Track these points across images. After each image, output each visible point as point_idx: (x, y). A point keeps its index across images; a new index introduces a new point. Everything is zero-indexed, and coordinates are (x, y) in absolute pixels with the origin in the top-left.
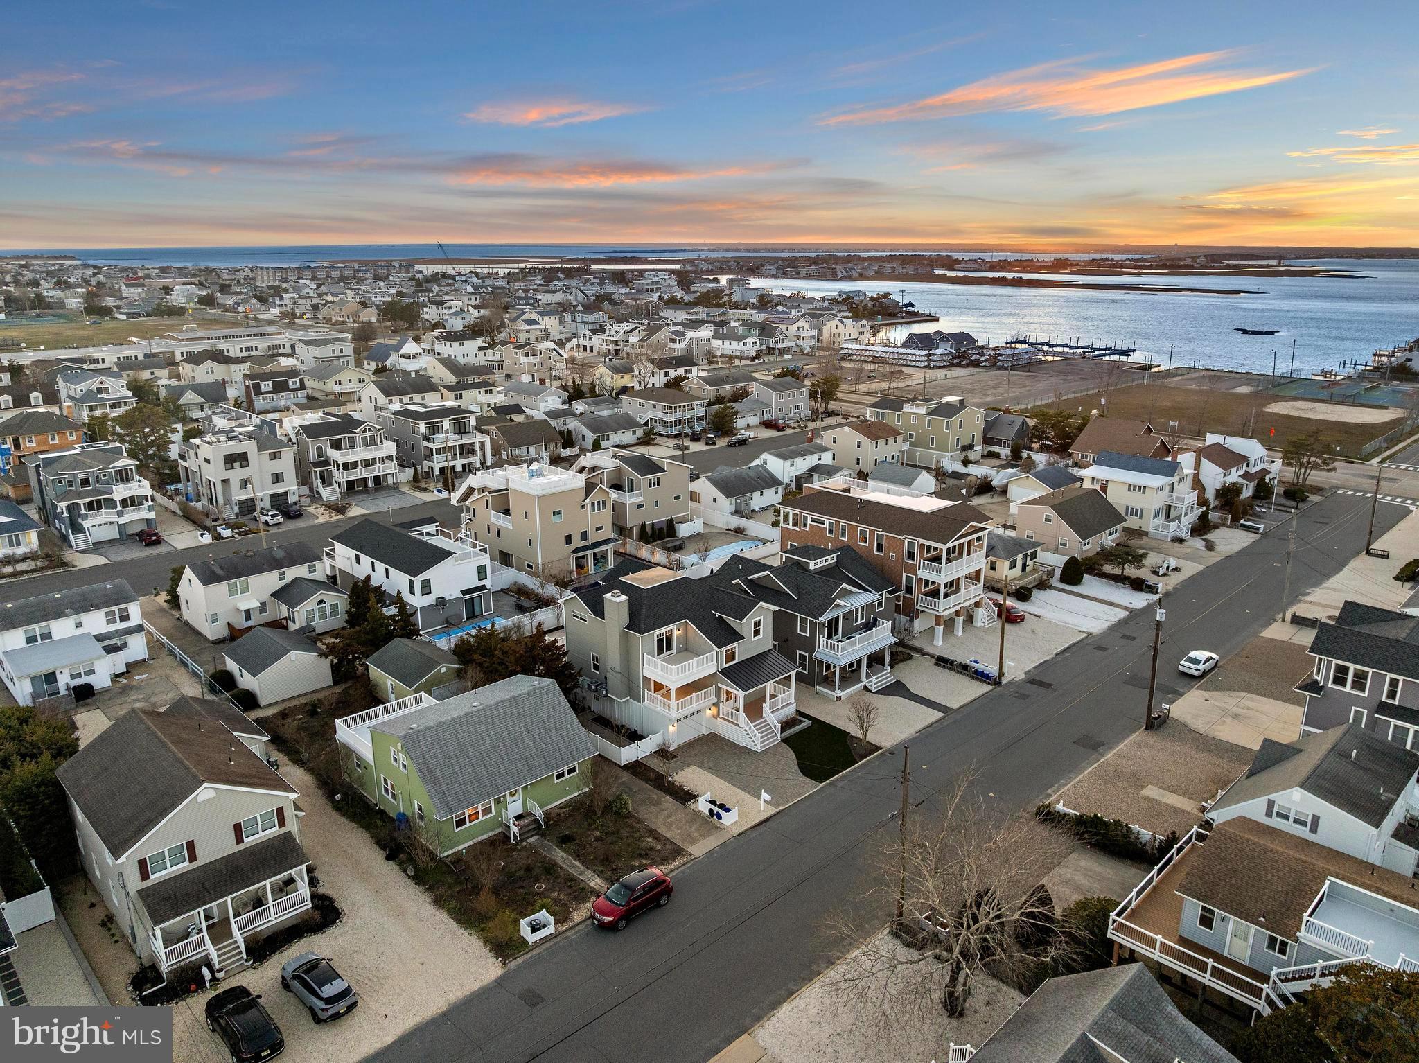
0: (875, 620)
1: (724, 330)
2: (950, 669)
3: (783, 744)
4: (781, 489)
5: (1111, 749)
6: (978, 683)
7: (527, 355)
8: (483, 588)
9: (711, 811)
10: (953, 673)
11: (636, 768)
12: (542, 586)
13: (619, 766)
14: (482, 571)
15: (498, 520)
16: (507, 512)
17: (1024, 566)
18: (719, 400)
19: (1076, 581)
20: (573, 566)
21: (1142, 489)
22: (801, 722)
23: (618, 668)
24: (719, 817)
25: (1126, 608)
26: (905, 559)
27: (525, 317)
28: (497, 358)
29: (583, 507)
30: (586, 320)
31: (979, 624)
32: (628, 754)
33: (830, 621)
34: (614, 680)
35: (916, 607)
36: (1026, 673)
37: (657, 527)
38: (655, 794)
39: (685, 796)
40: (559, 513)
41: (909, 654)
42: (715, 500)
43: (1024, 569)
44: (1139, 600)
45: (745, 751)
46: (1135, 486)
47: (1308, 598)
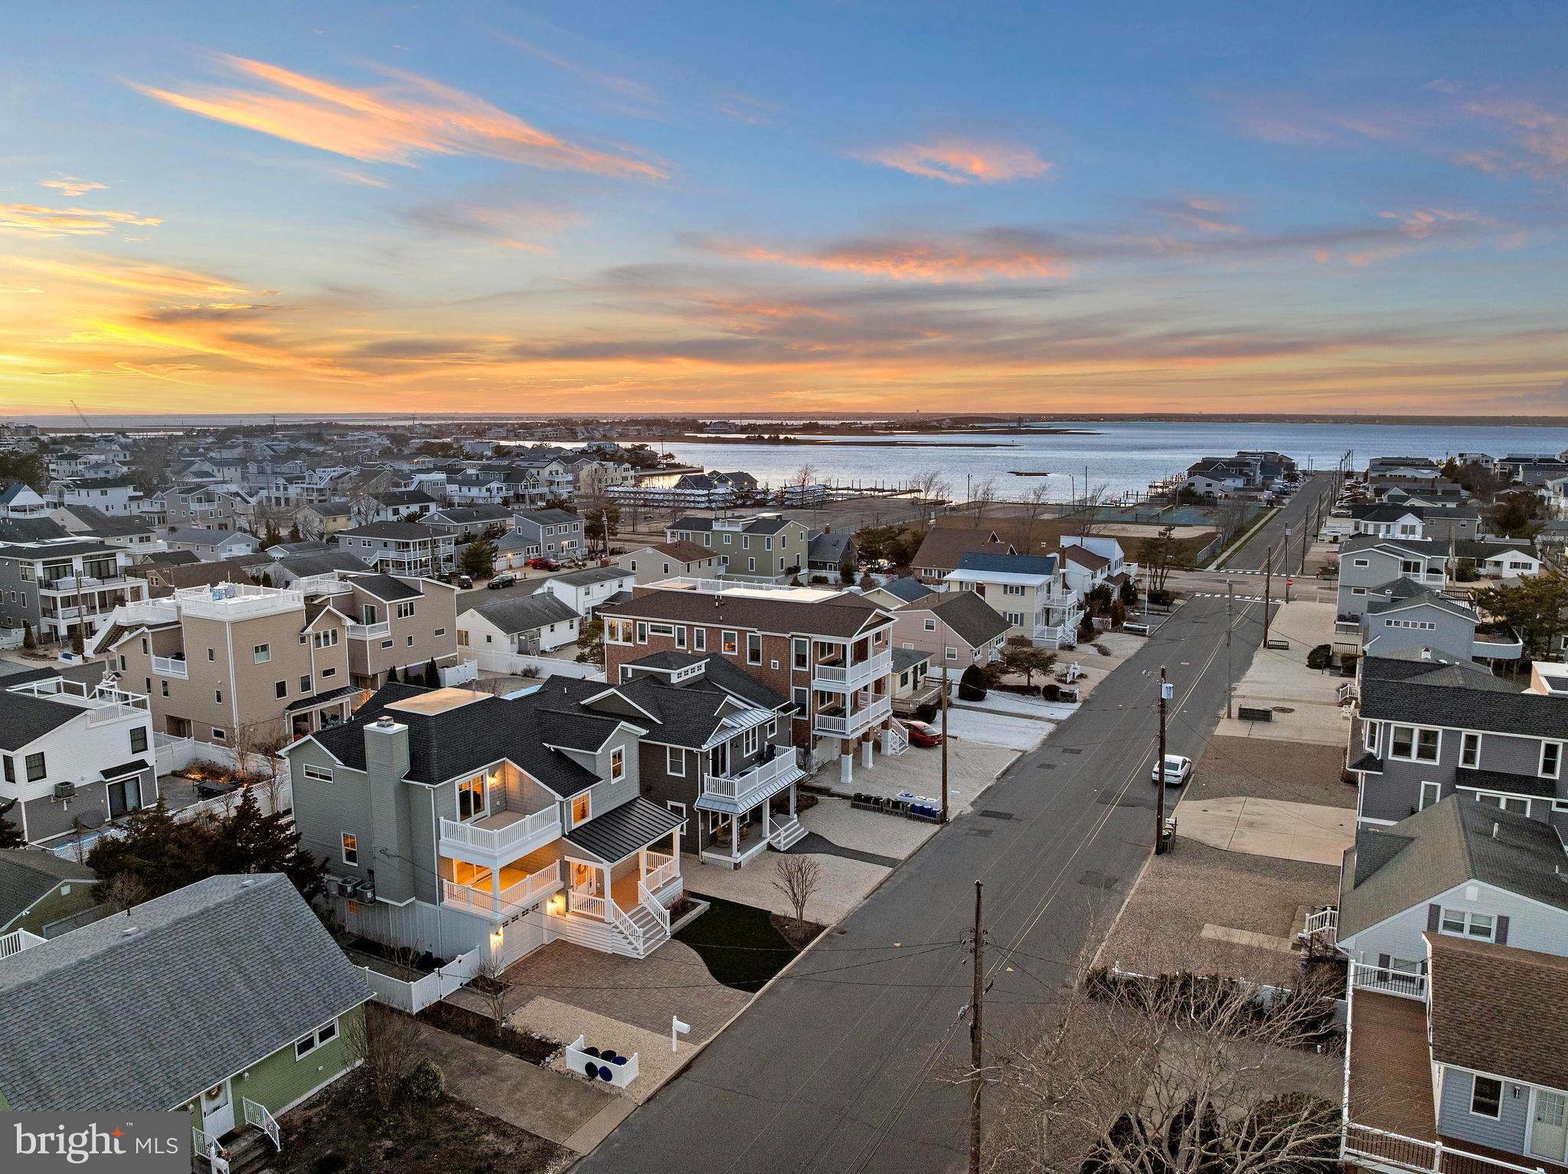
0: (772, 748)
1: (459, 477)
2: (874, 810)
3: (678, 943)
4: (576, 622)
5: (1129, 885)
6: (918, 823)
7: (200, 500)
8: (142, 764)
9: (590, 1068)
10: (881, 815)
11: (439, 1014)
12: (242, 757)
13: (410, 1015)
14: (138, 739)
15: (164, 669)
16: (180, 656)
17: (915, 682)
18: (468, 538)
19: (979, 697)
20: (288, 728)
21: (1021, 589)
22: (695, 905)
23: (393, 849)
24: (607, 1075)
25: (1050, 720)
26: (794, 667)
27: (195, 468)
28: (157, 508)
29: (303, 640)
30: (278, 470)
31: (890, 752)
32: (424, 992)
33: (715, 751)
34: (388, 872)
35: (815, 733)
36: (973, 804)
37: (411, 674)
38: (484, 1054)
39: (538, 1050)
40: (264, 648)
41: (813, 798)
42: (489, 639)
43: (915, 687)
44: (1063, 711)
45: (620, 961)
46: (1011, 588)
47: (1238, 692)
